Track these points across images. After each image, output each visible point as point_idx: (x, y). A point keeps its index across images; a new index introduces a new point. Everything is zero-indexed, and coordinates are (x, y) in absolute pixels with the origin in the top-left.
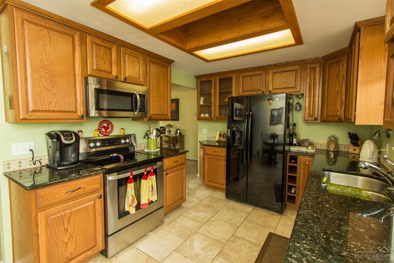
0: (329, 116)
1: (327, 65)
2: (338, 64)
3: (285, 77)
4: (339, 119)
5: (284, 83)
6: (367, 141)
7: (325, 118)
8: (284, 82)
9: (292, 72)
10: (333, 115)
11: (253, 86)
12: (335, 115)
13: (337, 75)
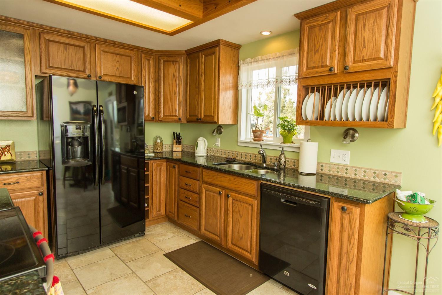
0: (167, 116)
1: (162, 61)
2: (174, 64)
3: (118, 61)
4: (179, 119)
5: (118, 70)
6: (200, 138)
7: (162, 118)
8: (118, 68)
9: (128, 57)
10: (171, 115)
11: (70, 62)
12: (173, 115)
13: (174, 75)
